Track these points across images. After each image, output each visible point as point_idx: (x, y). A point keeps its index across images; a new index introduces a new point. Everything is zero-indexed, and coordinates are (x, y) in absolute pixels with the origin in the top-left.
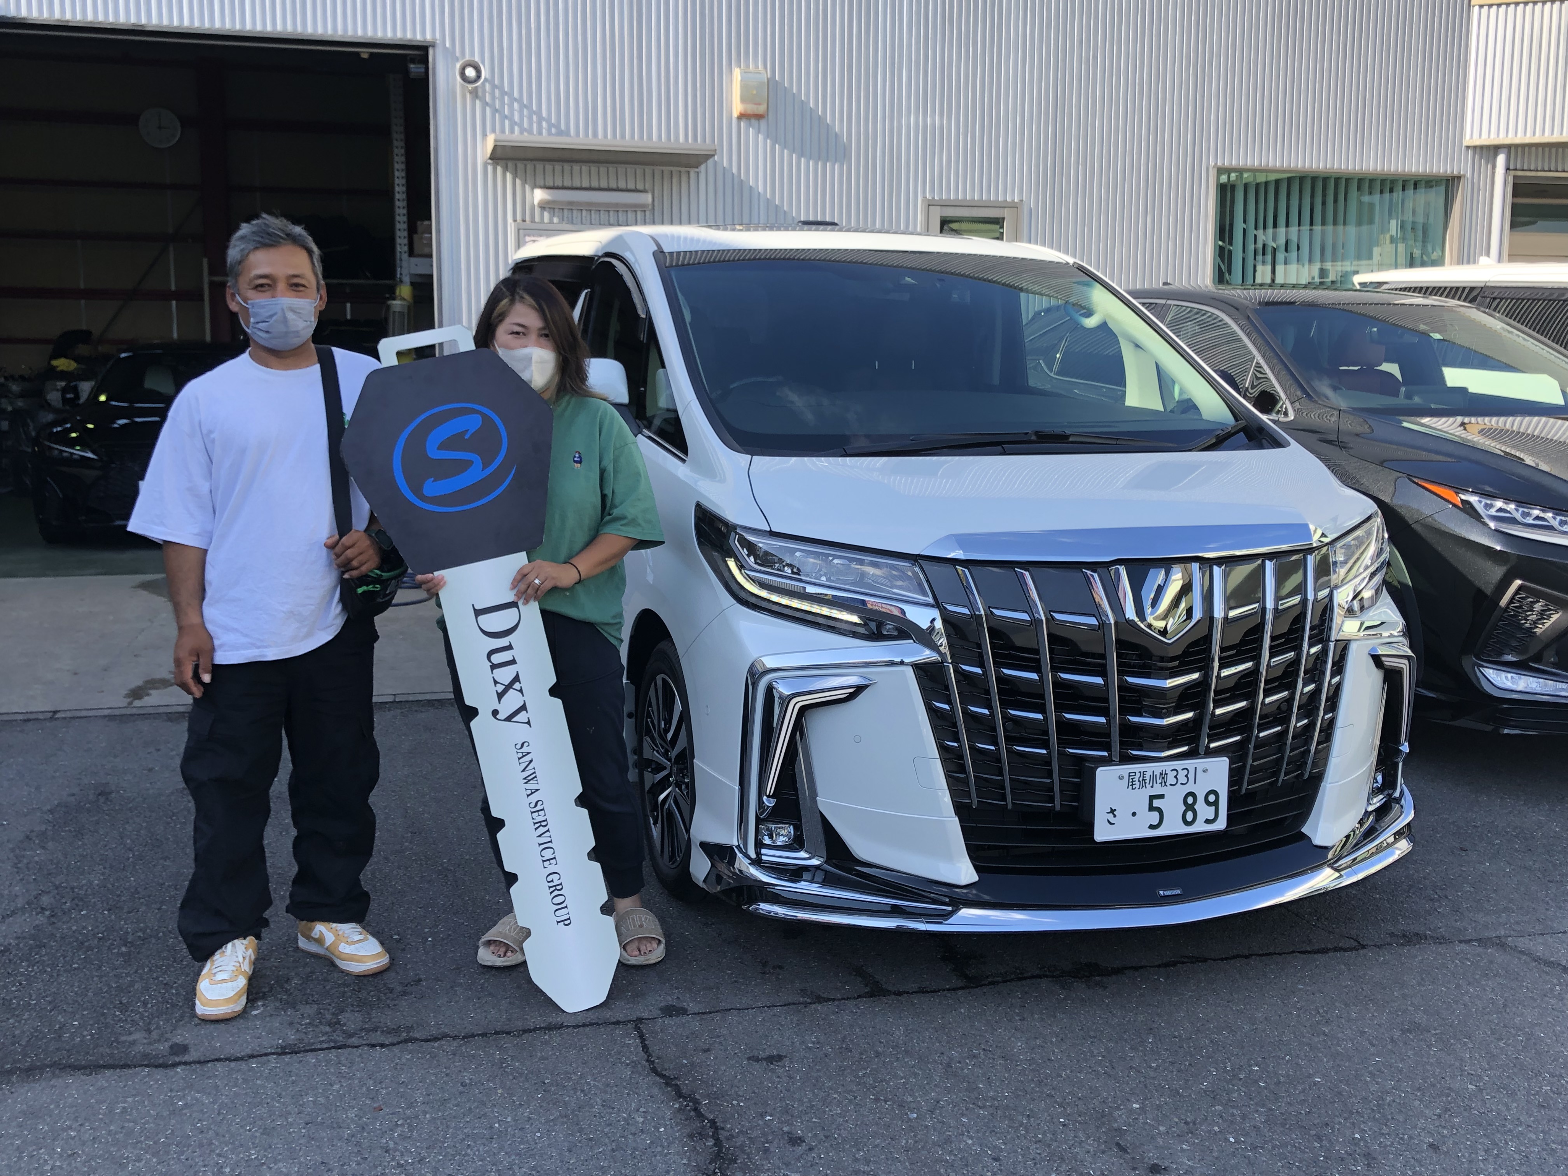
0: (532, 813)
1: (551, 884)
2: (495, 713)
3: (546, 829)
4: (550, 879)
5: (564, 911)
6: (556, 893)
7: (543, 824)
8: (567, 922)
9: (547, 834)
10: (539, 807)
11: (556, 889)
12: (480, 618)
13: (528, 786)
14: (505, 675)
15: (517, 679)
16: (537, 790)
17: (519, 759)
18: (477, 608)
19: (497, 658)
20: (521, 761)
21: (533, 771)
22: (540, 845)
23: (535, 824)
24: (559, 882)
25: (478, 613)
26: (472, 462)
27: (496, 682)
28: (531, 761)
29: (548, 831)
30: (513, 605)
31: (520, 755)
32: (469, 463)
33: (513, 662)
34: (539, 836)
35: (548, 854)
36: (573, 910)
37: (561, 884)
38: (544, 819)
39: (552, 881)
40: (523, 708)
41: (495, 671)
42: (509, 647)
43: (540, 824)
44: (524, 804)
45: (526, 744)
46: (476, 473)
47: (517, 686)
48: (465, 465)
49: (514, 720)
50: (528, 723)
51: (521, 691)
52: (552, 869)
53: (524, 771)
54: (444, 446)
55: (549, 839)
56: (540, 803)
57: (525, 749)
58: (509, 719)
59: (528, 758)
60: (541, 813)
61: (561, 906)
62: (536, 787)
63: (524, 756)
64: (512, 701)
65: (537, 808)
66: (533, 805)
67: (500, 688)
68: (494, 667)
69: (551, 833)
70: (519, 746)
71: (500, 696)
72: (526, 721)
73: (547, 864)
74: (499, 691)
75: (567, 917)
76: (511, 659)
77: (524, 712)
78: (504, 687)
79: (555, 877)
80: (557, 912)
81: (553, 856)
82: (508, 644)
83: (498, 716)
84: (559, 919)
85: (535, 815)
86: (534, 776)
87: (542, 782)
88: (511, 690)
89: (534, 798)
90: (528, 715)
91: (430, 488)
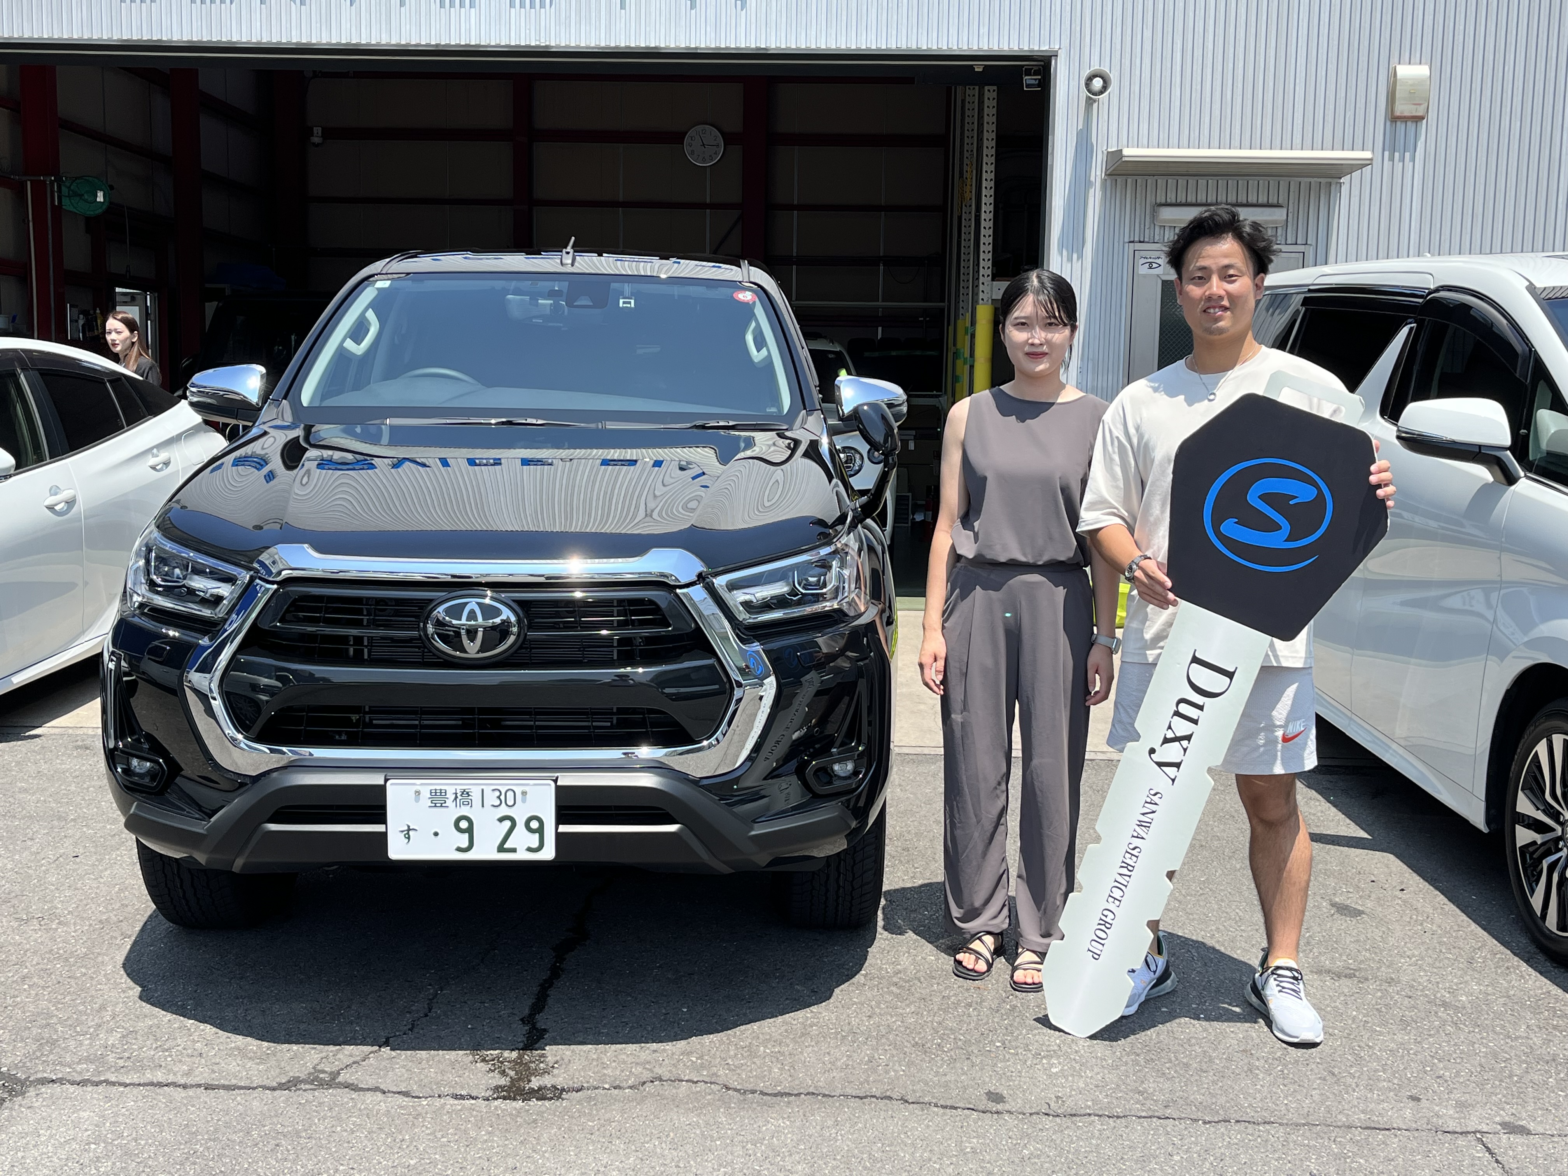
0: (1127, 852)
1: (1104, 918)
2: (1152, 751)
3: (1129, 873)
4: (1106, 913)
5: (1100, 947)
6: (1103, 927)
7: (1130, 868)
8: (1097, 957)
9: (1127, 878)
10: (1135, 852)
11: (1105, 925)
12: (1194, 665)
13: (1138, 829)
14: (1182, 727)
15: (1188, 738)
16: (1143, 838)
17: (1146, 802)
18: (1197, 655)
19: (1184, 709)
20: (1146, 805)
21: (1150, 821)
22: (1116, 881)
23: (1123, 862)
24: (1111, 922)
25: (1195, 660)
26: (1280, 528)
27: (1170, 727)
28: (1154, 812)
29: (1130, 876)
30: (1230, 675)
31: (1149, 800)
32: (1277, 527)
33: (1195, 722)
34: (1120, 875)
35: (1117, 893)
36: (1107, 951)
37: (1111, 925)
38: (1133, 864)
39: (1106, 916)
40: (1177, 765)
41: (1175, 717)
42: (1201, 708)
43: (1126, 866)
44: (1124, 840)
45: (1159, 795)
46: (1276, 540)
47: (1185, 743)
48: (1272, 527)
49: (1163, 768)
50: (1173, 780)
51: (1185, 750)
52: (1112, 907)
53: (1143, 814)
54: (1266, 498)
55: (1126, 883)
56: (1138, 850)
57: (1156, 799)
58: (1160, 765)
59: (1154, 807)
60: (1133, 857)
61: (1099, 940)
62: (1144, 836)
63: (1150, 803)
64: (1172, 752)
65: (1133, 851)
66: (1131, 846)
67: (1170, 735)
68: (1177, 714)
69: (1131, 880)
70: (1153, 792)
71: (1166, 741)
72: (1173, 777)
73: (1111, 899)
74: (1168, 736)
75: (1099, 952)
76: (1196, 718)
77: (1176, 769)
78: (1173, 736)
79: (1111, 916)
80: (1093, 943)
81: (1120, 899)
82: (1201, 704)
83: (1152, 755)
84: (1091, 949)
85: (1128, 855)
86: (1148, 825)
87: (1151, 835)
88: (1177, 743)
89: (1136, 842)
90: (1177, 774)
91: (1230, 527)
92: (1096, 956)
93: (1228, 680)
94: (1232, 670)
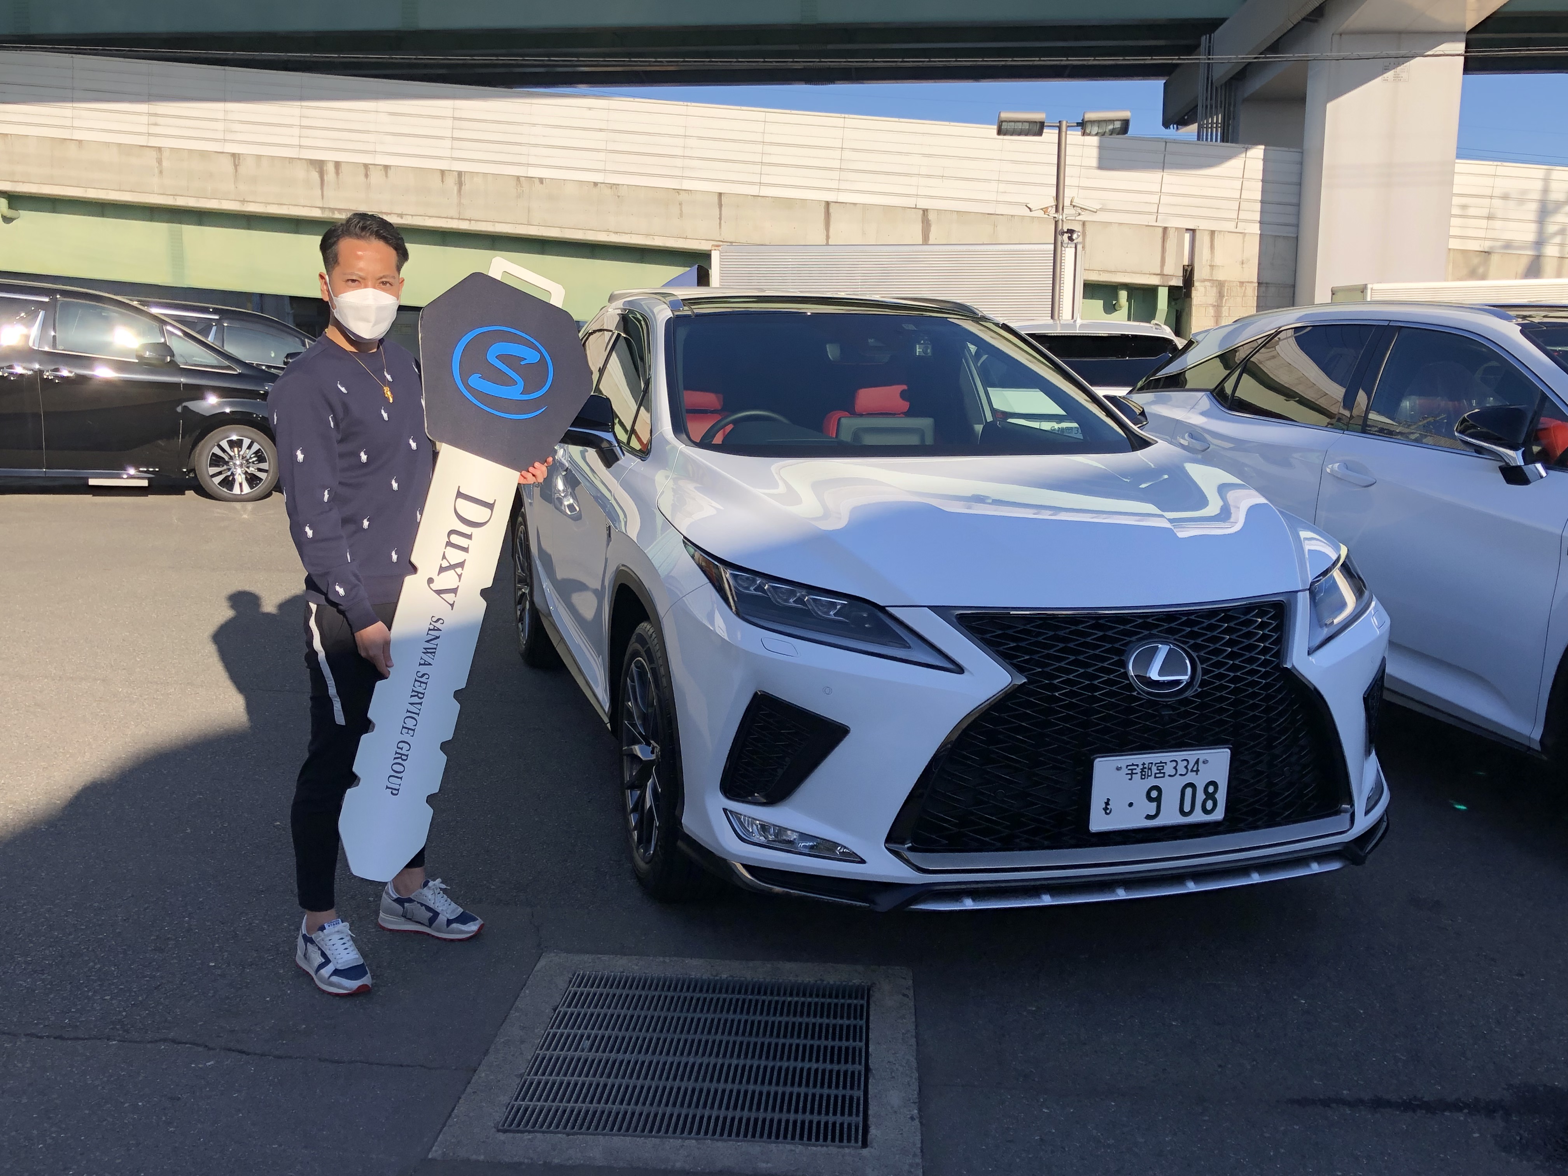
0: (416, 681)
1: (399, 751)
2: (430, 581)
3: (420, 701)
4: (400, 745)
5: (398, 781)
6: (399, 761)
7: (420, 695)
9: (419, 706)
10: (423, 680)
11: (401, 757)
12: (459, 500)
13: (425, 657)
14: (455, 556)
15: (461, 565)
16: (430, 664)
18: (461, 490)
19: (455, 539)
20: (430, 632)
21: (435, 646)
22: (408, 711)
23: (413, 691)
24: (406, 753)
25: (460, 495)
26: (516, 383)
27: (444, 557)
28: (438, 637)
29: (421, 704)
30: (490, 506)
31: (432, 627)
32: (514, 382)
33: (465, 550)
34: (411, 704)
35: (410, 723)
36: (406, 784)
37: (407, 756)
38: (423, 691)
39: (402, 749)
40: (454, 591)
41: (448, 548)
42: (469, 537)
43: (416, 694)
44: (413, 669)
45: (441, 621)
47: (459, 570)
48: (510, 382)
49: (441, 595)
50: (452, 605)
51: (460, 576)
52: (406, 738)
53: (428, 641)
54: (503, 358)
55: (417, 711)
56: (426, 676)
57: (438, 625)
58: (439, 592)
59: (436, 633)
60: (422, 685)
61: (397, 775)
62: (430, 661)
63: (434, 630)
64: (448, 580)
65: (421, 679)
66: (420, 674)
67: (445, 564)
68: (449, 544)
69: (423, 707)
70: (434, 619)
71: (442, 570)
72: (452, 603)
73: (405, 731)
74: (443, 566)
75: (397, 787)
76: (466, 547)
77: (454, 595)
78: (449, 565)
79: (406, 746)
80: (390, 778)
81: (413, 728)
82: (470, 534)
83: (431, 585)
84: (390, 785)
85: (417, 684)
86: (434, 650)
87: (437, 660)
88: (453, 571)
89: (424, 669)
90: (455, 599)
91: (475, 381)
92: (395, 792)
93: (489, 511)
94: (492, 502)
